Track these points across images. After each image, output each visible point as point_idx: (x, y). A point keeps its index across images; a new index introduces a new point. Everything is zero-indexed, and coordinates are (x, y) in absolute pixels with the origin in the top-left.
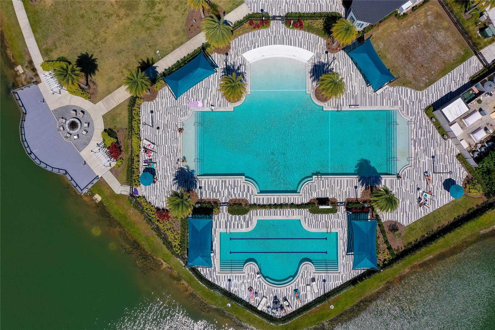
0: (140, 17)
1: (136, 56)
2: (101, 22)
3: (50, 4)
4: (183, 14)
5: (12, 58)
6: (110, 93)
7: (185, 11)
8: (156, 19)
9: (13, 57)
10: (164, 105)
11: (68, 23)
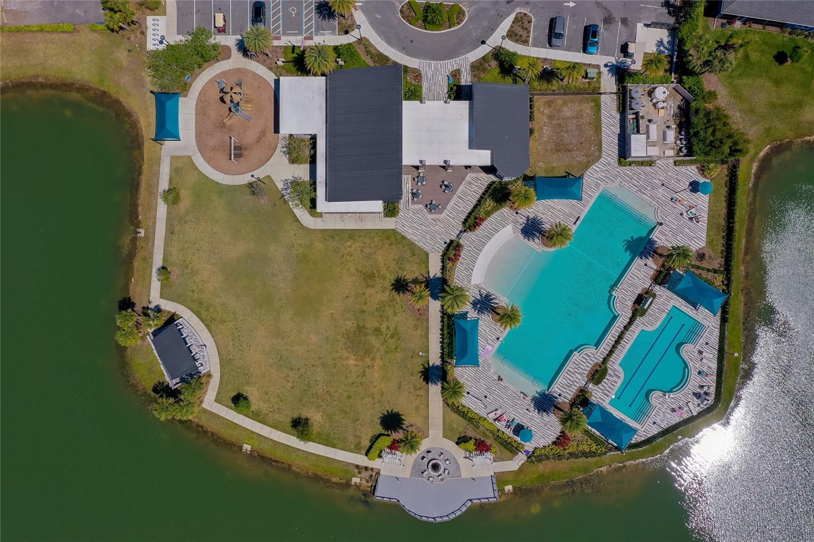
0: (382, 348)
1: (412, 375)
2: (364, 384)
3: (321, 417)
4: (404, 311)
5: (341, 481)
6: (428, 418)
7: (402, 307)
8: (392, 336)
9: (341, 479)
10: (470, 379)
11: (346, 413)
